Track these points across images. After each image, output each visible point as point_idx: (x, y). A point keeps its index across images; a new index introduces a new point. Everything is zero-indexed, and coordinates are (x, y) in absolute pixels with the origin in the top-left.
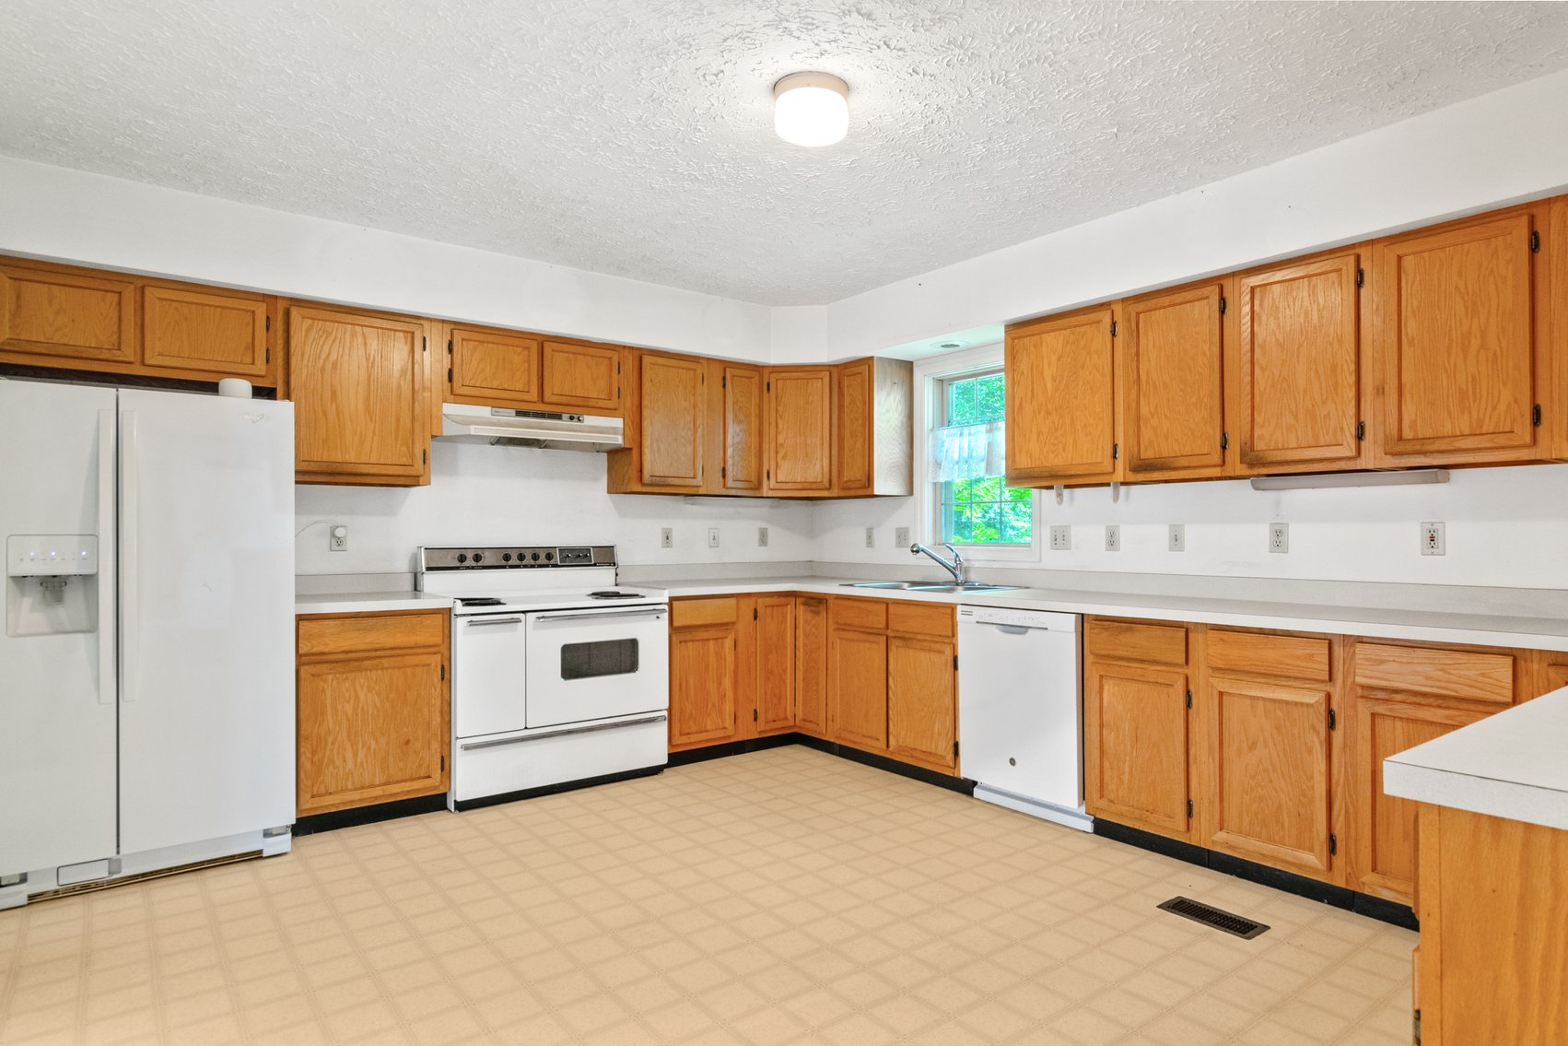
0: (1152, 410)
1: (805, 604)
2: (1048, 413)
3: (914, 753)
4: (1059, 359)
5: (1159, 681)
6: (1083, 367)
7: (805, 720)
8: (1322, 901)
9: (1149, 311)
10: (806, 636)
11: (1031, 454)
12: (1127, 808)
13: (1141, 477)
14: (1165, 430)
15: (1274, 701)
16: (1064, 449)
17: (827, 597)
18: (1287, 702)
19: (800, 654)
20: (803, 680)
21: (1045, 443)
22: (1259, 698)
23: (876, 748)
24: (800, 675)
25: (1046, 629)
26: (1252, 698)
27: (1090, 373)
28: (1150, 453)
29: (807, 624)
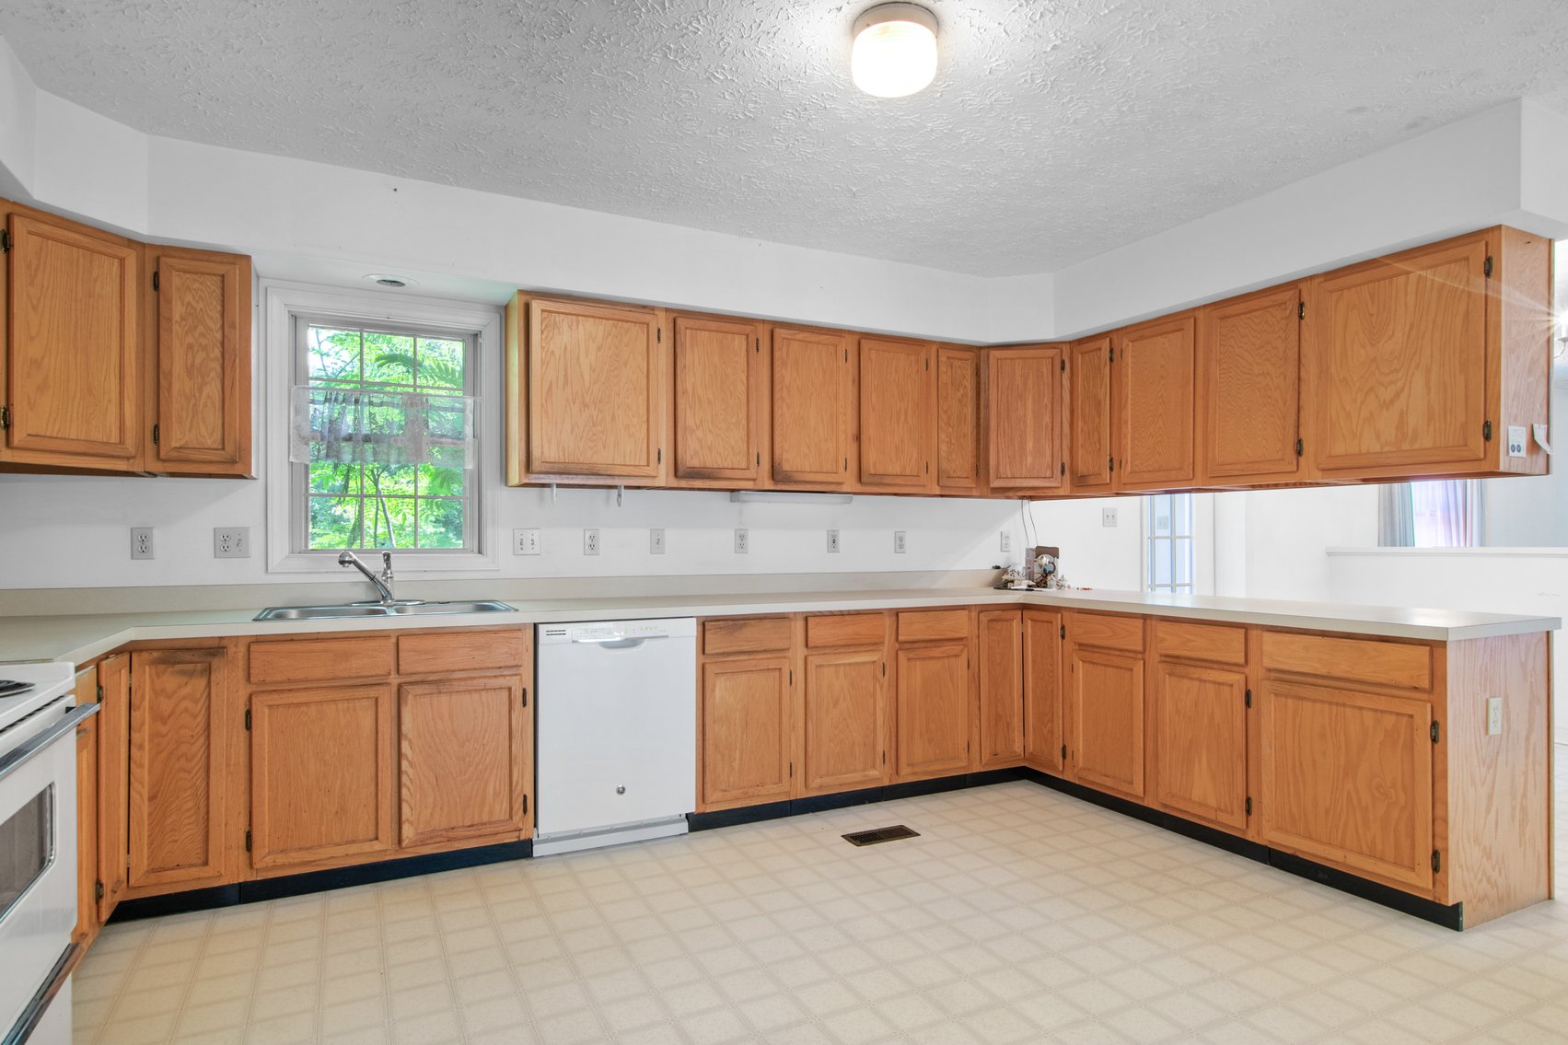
0: (698, 422)
1: (155, 663)
2: (585, 405)
3: (451, 834)
4: (599, 349)
5: (770, 667)
6: (626, 364)
7: (153, 871)
9: (697, 329)
10: (158, 717)
11: (564, 448)
12: (741, 791)
13: (683, 483)
14: (709, 444)
15: (850, 664)
16: (604, 447)
17: (224, 643)
18: (858, 664)
19: (143, 756)
20: (151, 799)
21: (582, 438)
22: (839, 665)
24: (142, 791)
25: (667, 637)
26: (836, 665)
27: (634, 373)
28: (695, 463)
29: (169, 697)
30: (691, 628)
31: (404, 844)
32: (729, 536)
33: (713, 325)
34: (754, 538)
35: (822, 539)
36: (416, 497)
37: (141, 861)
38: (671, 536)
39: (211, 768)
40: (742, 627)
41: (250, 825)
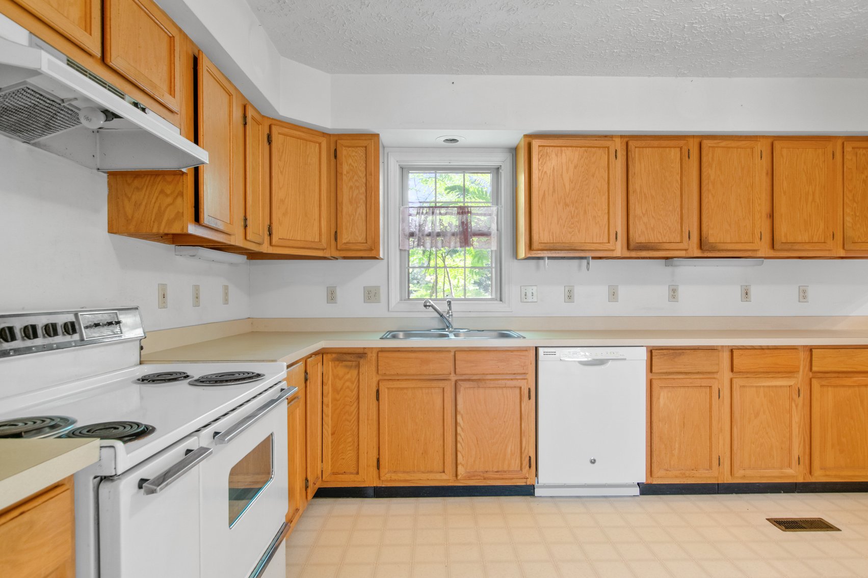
0: (644, 212)
1: (334, 360)
2: (567, 205)
3: (486, 475)
4: (575, 167)
5: (703, 385)
6: (593, 176)
7: (334, 474)
8: (780, 493)
9: (643, 148)
10: (336, 390)
11: (553, 233)
12: (679, 472)
13: (633, 254)
14: (652, 226)
15: (769, 387)
16: (579, 232)
17: (366, 351)
18: (776, 386)
19: (328, 411)
20: (333, 434)
21: (565, 226)
22: (760, 386)
23: (445, 479)
24: (328, 430)
25: (625, 359)
26: (757, 387)
27: (599, 182)
28: (642, 239)
29: (340, 379)
30: (643, 354)
31: (459, 478)
32: (664, 291)
33: (656, 143)
34: (682, 291)
35: (737, 291)
36: (465, 267)
37: (328, 469)
38: (622, 291)
39: (360, 421)
40: (680, 354)
41: (379, 454)
